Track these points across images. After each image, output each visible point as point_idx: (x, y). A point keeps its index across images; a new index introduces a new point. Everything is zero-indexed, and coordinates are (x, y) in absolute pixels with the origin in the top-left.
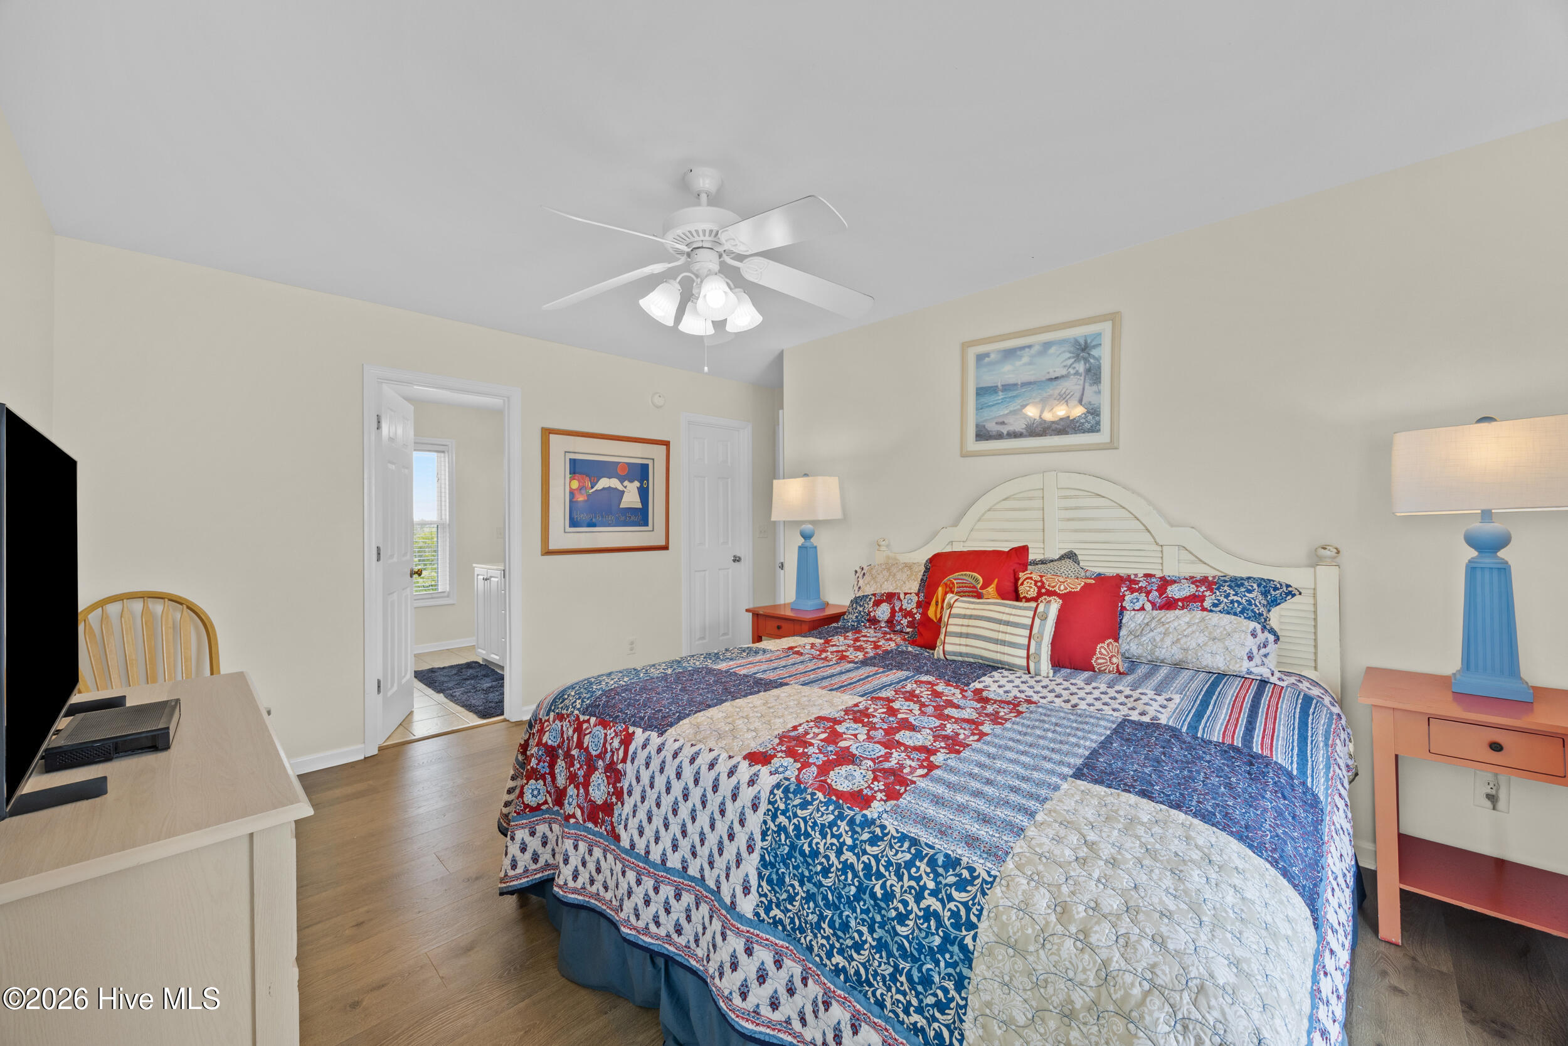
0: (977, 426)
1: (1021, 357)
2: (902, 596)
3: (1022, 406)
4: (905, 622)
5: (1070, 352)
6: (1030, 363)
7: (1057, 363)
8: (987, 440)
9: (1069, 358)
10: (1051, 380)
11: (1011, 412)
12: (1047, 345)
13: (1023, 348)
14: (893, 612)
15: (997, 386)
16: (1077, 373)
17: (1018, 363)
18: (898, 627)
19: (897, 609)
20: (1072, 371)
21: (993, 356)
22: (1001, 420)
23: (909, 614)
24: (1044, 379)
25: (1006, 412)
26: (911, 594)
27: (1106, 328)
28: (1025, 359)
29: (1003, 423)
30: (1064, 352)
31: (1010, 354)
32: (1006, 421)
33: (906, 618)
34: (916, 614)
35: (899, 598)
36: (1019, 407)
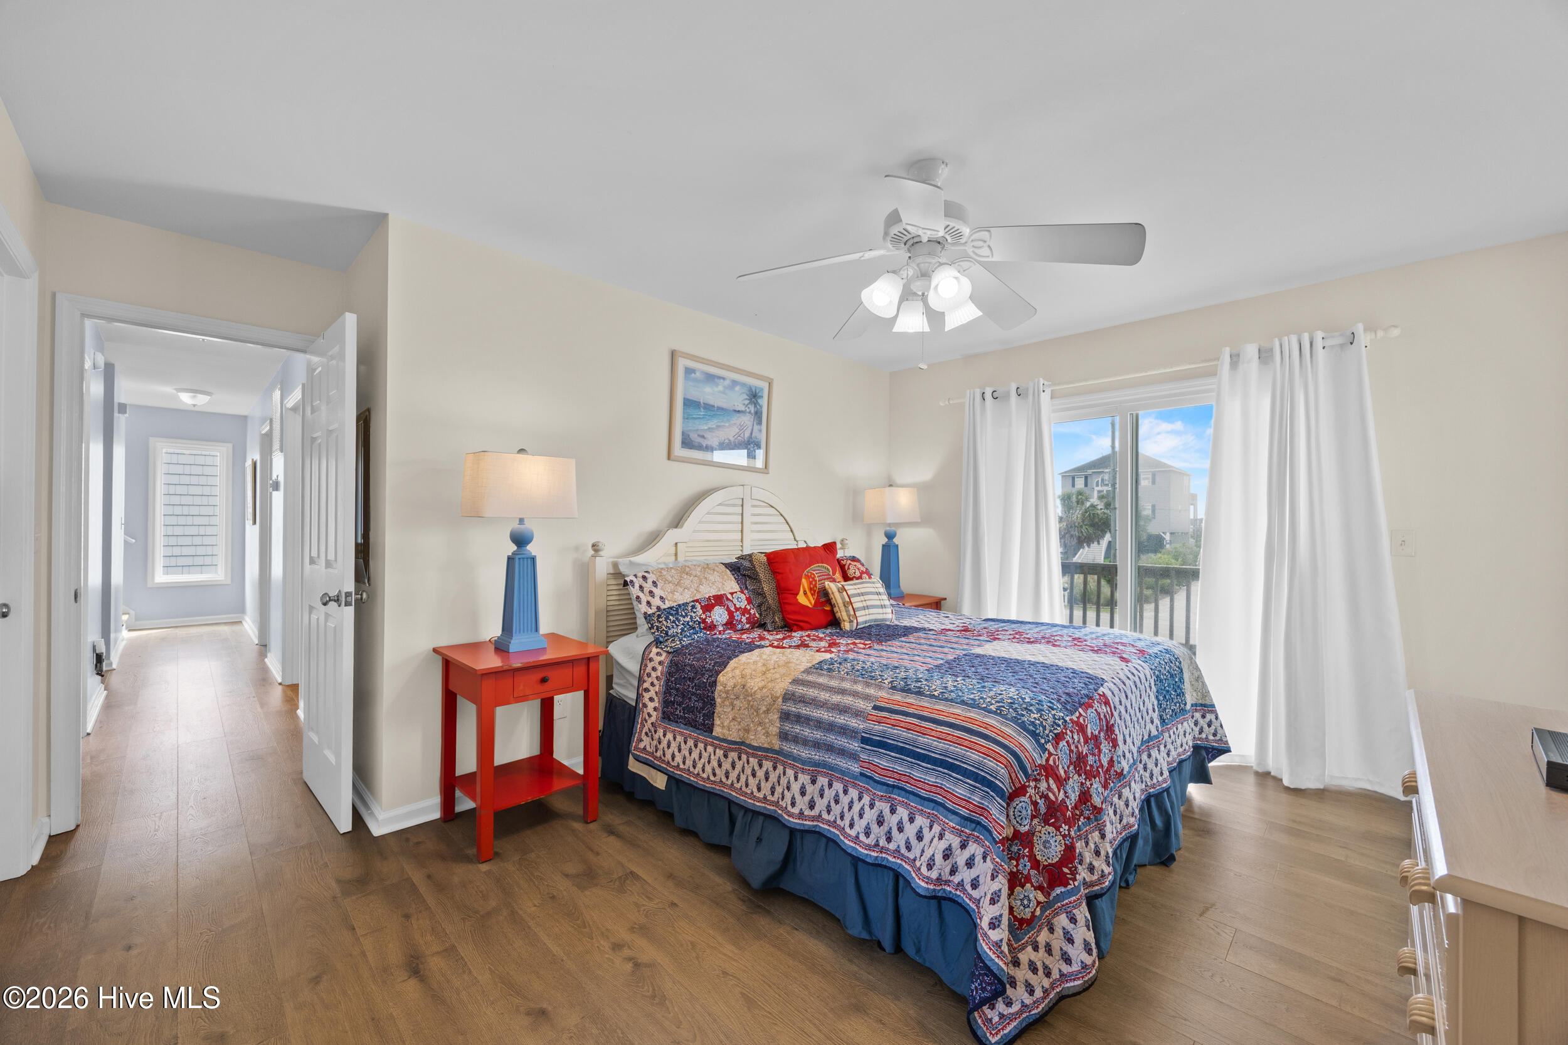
0: (683, 433)
1: (717, 385)
2: (729, 596)
3: (717, 426)
4: (744, 620)
5: (748, 395)
6: (723, 393)
7: (738, 400)
8: (691, 449)
9: (746, 399)
10: (735, 411)
11: (709, 428)
12: (735, 383)
13: (719, 378)
14: (731, 613)
15: (700, 403)
16: (750, 412)
17: (716, 389)
18: (740, 626)
19: (733, 609)
20: (748, 410)
21: (698, 374)
22: (701, 434)
23: (745, 611)
24: (731, 409)
25: (706, 428)
26: (736, 592)
27: (765, 386)
28: (720, 388)
29: (703, 437)
30: (744, 393)
31: (710, 378)
32: (705, 436)
33: (744, 616)
34: (750, 610)
35: (728, 599)
36: (714, 426)
